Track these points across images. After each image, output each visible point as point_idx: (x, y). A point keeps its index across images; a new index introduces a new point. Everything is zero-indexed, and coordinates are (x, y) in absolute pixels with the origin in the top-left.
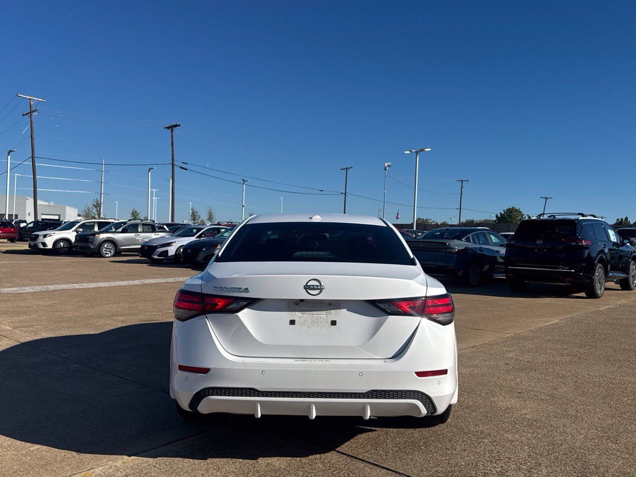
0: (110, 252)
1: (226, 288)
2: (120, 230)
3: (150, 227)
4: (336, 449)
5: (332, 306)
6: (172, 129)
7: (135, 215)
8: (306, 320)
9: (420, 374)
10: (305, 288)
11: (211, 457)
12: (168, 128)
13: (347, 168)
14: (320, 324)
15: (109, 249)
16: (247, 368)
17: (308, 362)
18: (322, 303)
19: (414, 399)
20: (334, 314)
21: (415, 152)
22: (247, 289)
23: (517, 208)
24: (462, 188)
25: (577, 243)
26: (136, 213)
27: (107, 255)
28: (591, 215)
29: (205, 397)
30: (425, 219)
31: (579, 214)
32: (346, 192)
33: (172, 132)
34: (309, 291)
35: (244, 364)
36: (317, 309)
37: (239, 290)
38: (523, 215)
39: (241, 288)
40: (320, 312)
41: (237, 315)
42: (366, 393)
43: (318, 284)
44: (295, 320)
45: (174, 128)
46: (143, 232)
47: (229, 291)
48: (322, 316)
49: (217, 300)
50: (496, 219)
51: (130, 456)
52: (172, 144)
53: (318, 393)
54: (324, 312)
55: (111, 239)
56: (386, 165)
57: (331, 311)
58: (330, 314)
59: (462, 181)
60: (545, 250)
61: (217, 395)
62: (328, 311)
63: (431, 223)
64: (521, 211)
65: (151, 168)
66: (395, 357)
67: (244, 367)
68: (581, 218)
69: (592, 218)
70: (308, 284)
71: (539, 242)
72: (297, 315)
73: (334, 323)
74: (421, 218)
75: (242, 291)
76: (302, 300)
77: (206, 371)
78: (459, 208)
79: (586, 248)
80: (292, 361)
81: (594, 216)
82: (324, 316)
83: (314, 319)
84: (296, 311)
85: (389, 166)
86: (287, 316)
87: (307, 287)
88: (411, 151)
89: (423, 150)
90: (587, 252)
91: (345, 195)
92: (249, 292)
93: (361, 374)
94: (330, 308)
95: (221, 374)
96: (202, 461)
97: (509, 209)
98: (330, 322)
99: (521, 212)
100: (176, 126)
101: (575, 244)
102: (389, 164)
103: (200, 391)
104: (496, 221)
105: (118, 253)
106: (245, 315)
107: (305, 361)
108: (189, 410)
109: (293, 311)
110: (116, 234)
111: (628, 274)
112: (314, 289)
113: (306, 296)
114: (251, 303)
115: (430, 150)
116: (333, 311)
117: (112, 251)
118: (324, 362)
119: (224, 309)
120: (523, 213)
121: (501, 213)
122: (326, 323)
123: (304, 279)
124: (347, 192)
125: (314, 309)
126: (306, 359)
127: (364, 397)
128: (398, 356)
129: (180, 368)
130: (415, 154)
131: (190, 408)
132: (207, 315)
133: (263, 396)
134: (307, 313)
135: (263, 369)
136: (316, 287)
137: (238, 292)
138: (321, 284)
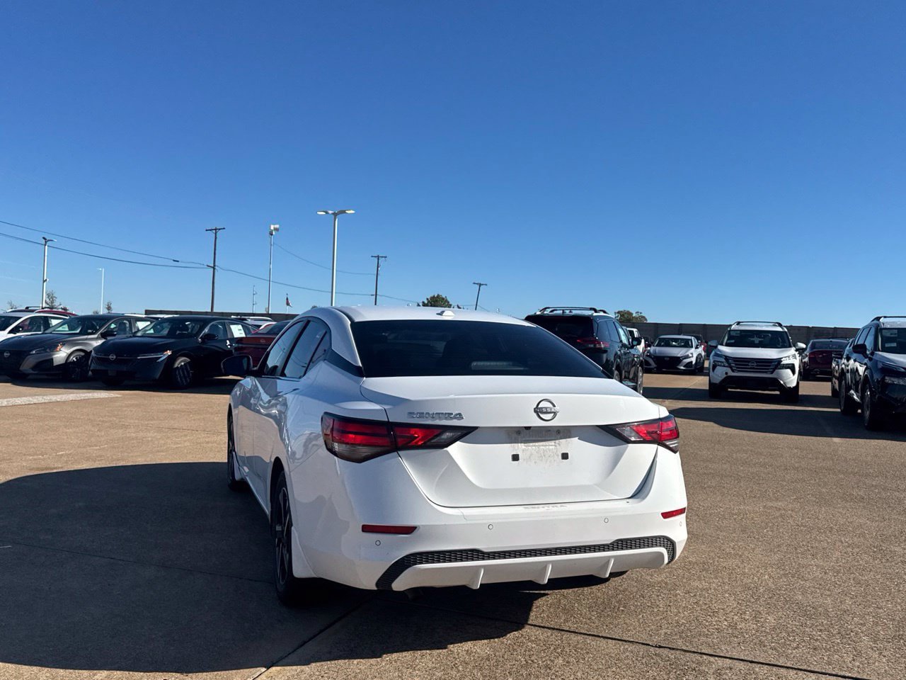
1: (428, 413)
5: (562, 435)
8: (531, 454)
9: (666, 515)
10: (535, 411)
13: (216, 229)
14: (550, 459)
16: (468, 522)
17: (541, 509)
18: (549, 431)
19: (660, 546)
20: (564, 445)
21: (332, 214)
22: (460, 414)
23: (444, 296)
24: (378, 267)
25: (595, 345)
28: (601, 311)
29: (411, 566)
31: (591, 309)
32: (214, 266)
34: (542, 416)
35: (465, 517)
36: (543, 439)
37: (449, 416)
39: (452, 414)
40: (547, 443)
41: (447, 451)
42: (611, 544)
43: (550, 405)
44: (518, 455)
47: (433, 418)
48: (551, 447)
49: (413, 431)
51: (269, 667)
53: (556, 549)
54: (552, 443)
56: (272, 228)
57: (560, 440)
58: (559, 444)
59: (378, 257)
61: (427, 562)
62: (557, 441)
64: (449, 299)
66: (638, 493)
67: (464, 522)
68: (595, 314)
69: (602, 314)
70: (539, 406)
72: (519, 448)
73: (565, 456)
75: (453, 418)
76: (528, 428)
77: (409, 530)
79: (605, 351)
80: (521, 509)
81: (604, 312)
82: (553, 448)
83: (542, 452)
84: (518, 442)
85: (276, 229)
86: (508, 449)
87: (538, 411)
88: (327, 213)
89: (343, 212)
90: (605, 355)
91: (214, 269)
92: (463, 418)
93: (606, 520)
94: (559, 437)
95: (433, 532)
97: (434, 296)
98: (560, 456)
101: (592, 346)
102: (277, 226)
106: (457, 450)
107: (538, 508)
108: (376, 589)
109: (516, 443)
111: (637, 383)
112: (546, 413)
113: (537, 422)
114: (464, 433)
115: (353, 212)
116: (563, 441)
118: (558, 508)
119: (428, 443)
121: (423, 302)
122: (556, 457)
123: (533, 400)
124: (216, 264)
125: (539, 439)
126: (536, 506)
127: (609, 550)
128: (638, 495)
129: (366, 529)
130: (333, 216)
131: (377, 585)
132: (399, 452)
133: (489, 558)
134: (531, 444)
135: (490, 522)
136: (549, 410)
137: (446, 419)
138: (554, 406)
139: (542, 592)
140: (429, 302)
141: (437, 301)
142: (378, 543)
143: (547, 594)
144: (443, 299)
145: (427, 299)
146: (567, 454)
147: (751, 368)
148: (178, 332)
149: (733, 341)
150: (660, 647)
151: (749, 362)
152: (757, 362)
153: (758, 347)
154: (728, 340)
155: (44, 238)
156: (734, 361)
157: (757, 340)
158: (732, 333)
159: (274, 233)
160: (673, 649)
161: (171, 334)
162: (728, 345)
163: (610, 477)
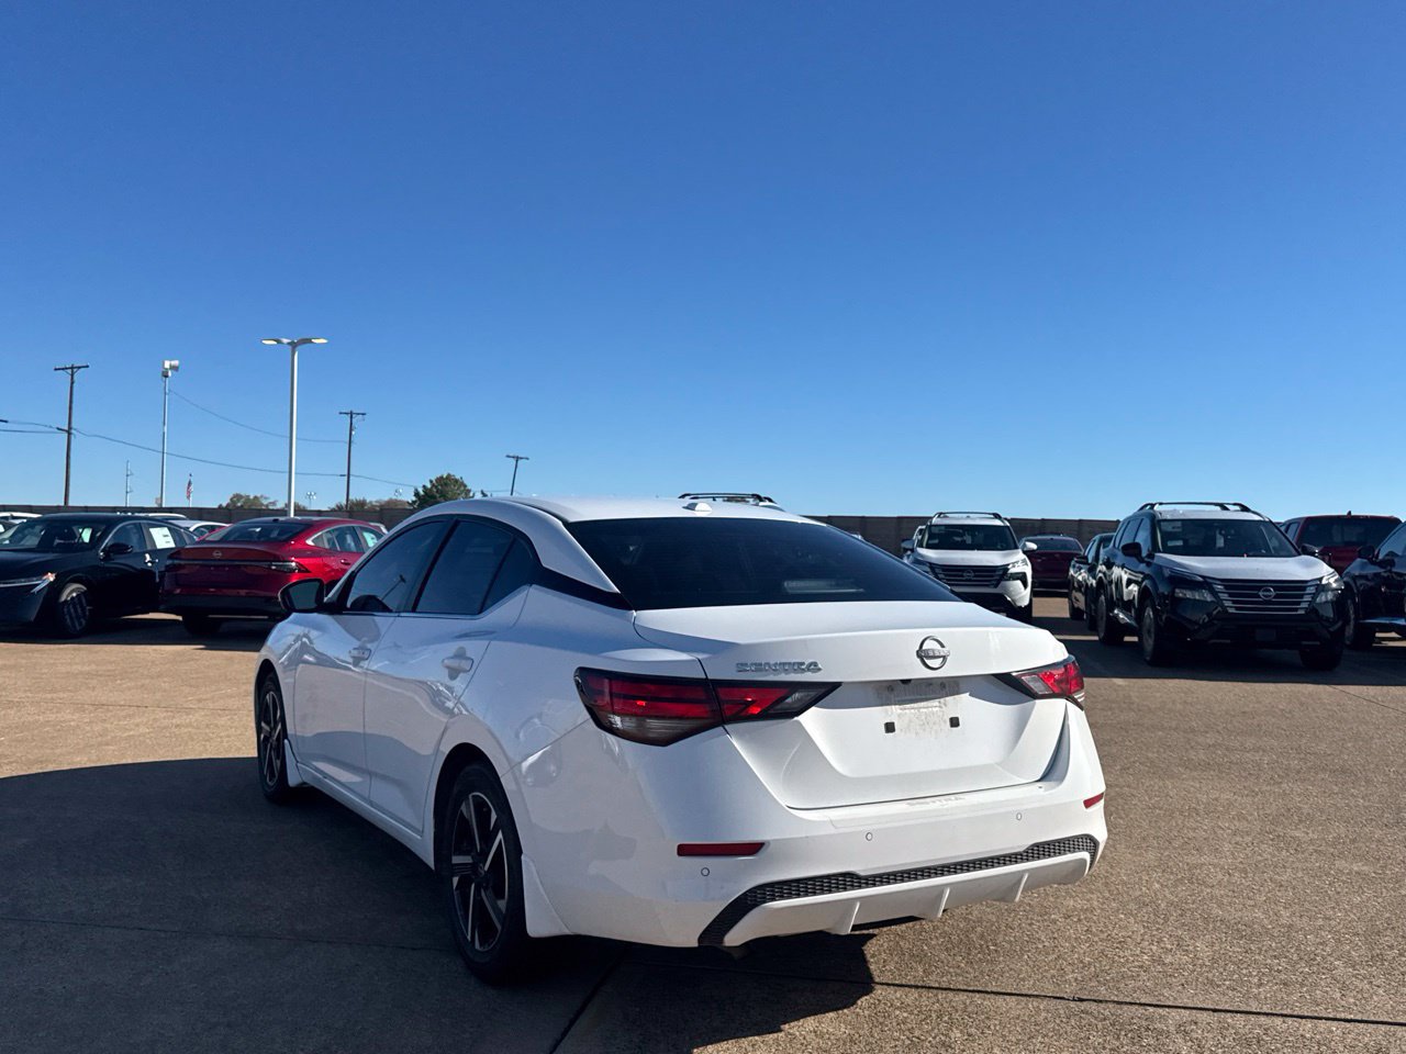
1: (768, 664)
5: (947, 690)
8: (910, 721)
9: (1088, 803)
10: (918, 655)
13: (72, 368)
14: (935, 728)
16: (841, 831)
17: (933, 805)
18: (931, 684)
20: (952, 705)
21: (289, 343)
22: (815, 664)
23: (458, 477)
24: (351, 430)
29: (756, 905)
30: (252, 497)
32: (70, 428)
34: (928, 662)
35: (834, 823)
36: (925, 697)
37: (798, 667)
38: (469, 491)
39: (803, 664)
40: (929, 703)
41: (799, 722)
42: (1025, 851)
44: (893, 724)
47: (777, 672)
48: (935, 709)
49: (744, 692)
50: (414, 499)
53: (956, 864)
54: (935, 703)
56: (167, 365)
57: (947, 698)
58: (945, 705)
59: (351, 413)
61: (782, 897)
62: (942, 700)
63: (267, 506)
64: (465, 482)
66: (1046, 776)
67: (832, 831)
70: (924, 648)
72: (893, 712)
73: (954, 722)
74: (243, 494)
75: (807, 670)
76: (907, 682)
77: (753, 848)
78: (346, 473)
80: (905, 807)
82: (938, 710)
83: (923, 717)
84: (892, 704)
85: (174, 368)
86: (880, 714)
87: (922, 655)
88: (279, 341)
89: (309, 341)
91: (69, 434)
92: (819, 670)
93: (1019, 816)
94: (943, 692)
95: (790, 850)
97: (442, 477)
98: (948, 723)
99: (465, 486)
102: (175, 363)
103: (745, 893)
104: (414, 502)
106: (813, 720)
107: (926, 803)
108: (697, 945)
109: (888, 705)
112: (932, 657)
113: (921, 672)
114: (822, 693)
115: (326, 341)
116: (949, 699)
118: (952, 803)
119: (772, 712)
120: (469, 487)
121: (424, 486)
122: (943, 724)
123: (915, 637)
124: (73, 425)
125: (921, 697)
126: (923, 800)
127: (1022, 860)
128: (1050, 775)
129: (684, 850)
130: (290, 347)
131: (701, 939)
132: (726, 727)
133: (867, 885)
134: (909, 706)
135: (868, 829)
136: (937, 654)
137: (795, 671)
138: (943, 646)
140: (433, 485)
141: (446, 484)
142: (706, 873)
144: (456, 481)
145: (431, 481)
146: (957, 718)
147: (966, 580)
148: (57, 541)
149: (936, 541)
150: (1081, 1000)
151: (963, 571)
152: (974, 571)
153: (973, 549)
154: (929, 539)
156: (943, 570)
157: (968, 539)
158: (935, 530)
159: (170, 374)
160: (1101, 1001)
161: (44, 546)
162: (929, 546)
163: (1015, 751)
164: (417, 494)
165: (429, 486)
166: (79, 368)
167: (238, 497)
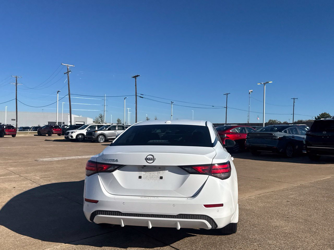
0: (102, 140)
1: (107, 159)
2: (107, 129)
3: (122, 127)
4: (170, 245)
5: (161, 169)
6: (136, 78)
7: (119, 121)
8: (147, 176)
9: (206, 206)
10: (145, 159)
11: (104, 246)
12: (134, 77)
13: (227, 94)
14: (155, 179)
15: (102, 138)
16: (116, 201)
17: (147, 198)
18: (156, 167)
19: (203, 219)
20: (161, 173)
21: (263, 84)
22: (117, 160)
24: (294, 103)
26: (119, 120)
27: (101, 142)
29: (96, 215)
30: (274, 120)
32: (227, 107)
33: (136, 79)
34: (147, 161)
35: (114, 198)
36: (153, 170)
38: (331, 117)
39: (114, 160)
40: (154, 172)
41: (112, 174)
42: (177, 215)
43: (152, 157)
44: (141, 176)
45: (137, 77)
46: (118, 130)
47: (109, 161)
48: (156, 174)
49: (103, 165)
51: (65, 243)
52: (136, 85)
54: (157, 172)
55: (103, 134)
56: (250, 91)
58: (159, 173)
59: (294, 99)
60: (328, 137)
61: (102, 214)
62: (159, 172)
63: (277, 122)
65: (125, 98)
66: (193, 196)
67: (114, 201)
71: (325, 133)
72: (142, 174)
73: (161, 178)
74: (272, 120)
75: (115, 161)
76: (145, 166)
77: (96, 202)
78: (293, 114)
80: (139, 198)
82: (157, 174)
83: (151, 176)
84: (142, 171)
85: (251, 92)
86: (137, 174)
87: (147, 159)
88: (261, 84)
89: (268, 82)
92: (118, 161)
93: (174, 205)
94: (160, 170)
95: (103, 203)
96: (99, 248)
97: (323, 114)
98: (159, 177)
100: (137, 76)
102: (252, 90)
103: (94, 212)
104: (315, 120)
105: (106, 140)
106: (116, 173)
107: (145, 198)
108: (90, 221)
109: (141, 171)
110: (105, 131)
112: (150, 160)
113: (146, 164)
114: (120, 167)
115: (272, 82)
117: (103, 140)
118: (156, 199)
119: (106, 170)
122: (157, 178)
123: (145, 155)
124: (227, 106)
125: (151, 170)
126: (146, 197)
127: (176, 218)
128: (195, 196)
129: (86, 200)
130: (264, 85)
132: (98, 173)
133: (124, 215)
134: (148, 172)
135: (124, 201)
136: (151, 159)
137: (113, 161)
139: (194, 234)
142: (88, 206)
143: (196, 236)
144: (327, 114)
145: (320, 115)
146: (162, 177)
155: (171, 102)
159: (251, 93)
163: (180, 188)
164: (316, 118)
165: (319, 116)
166: (228, 94)
167: (271, 120)
